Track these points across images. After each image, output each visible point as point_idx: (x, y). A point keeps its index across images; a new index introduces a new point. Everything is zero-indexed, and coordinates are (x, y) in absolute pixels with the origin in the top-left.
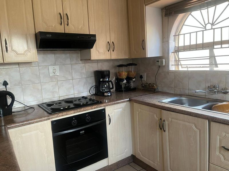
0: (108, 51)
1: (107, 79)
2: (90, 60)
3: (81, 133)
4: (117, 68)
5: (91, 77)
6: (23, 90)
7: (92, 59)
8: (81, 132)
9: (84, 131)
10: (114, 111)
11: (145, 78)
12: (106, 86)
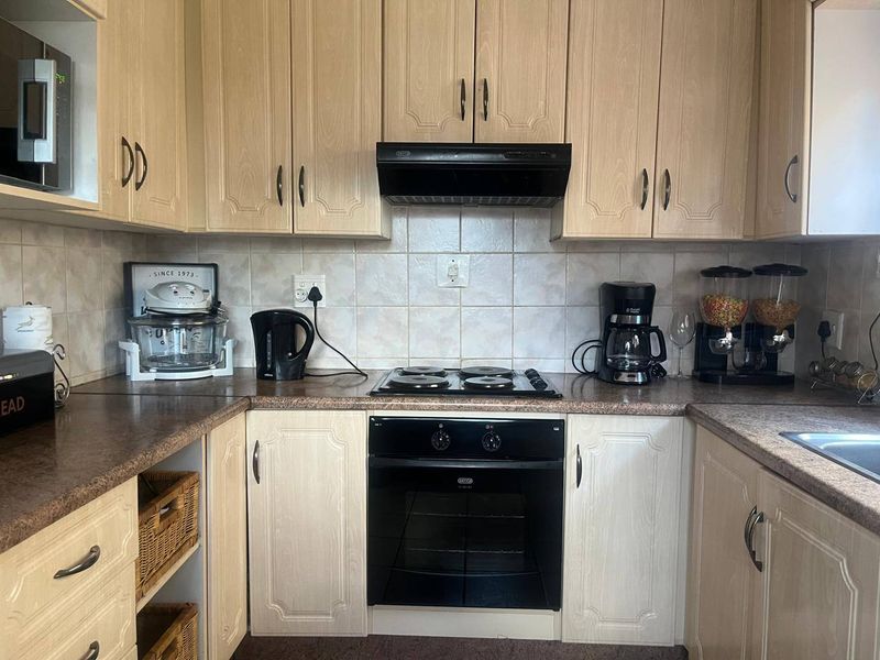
0: (639, 209)
1: (638, 317)
2: (559, 238)
3: (463, 485)
4: (702, 278)
5: (586, 305)
6: (360, 321)
7: (565, 235)
8: (461, 481)
9: (471, 481)
10: (607, 438)
11: (838, 339)
12: (632, 346)
